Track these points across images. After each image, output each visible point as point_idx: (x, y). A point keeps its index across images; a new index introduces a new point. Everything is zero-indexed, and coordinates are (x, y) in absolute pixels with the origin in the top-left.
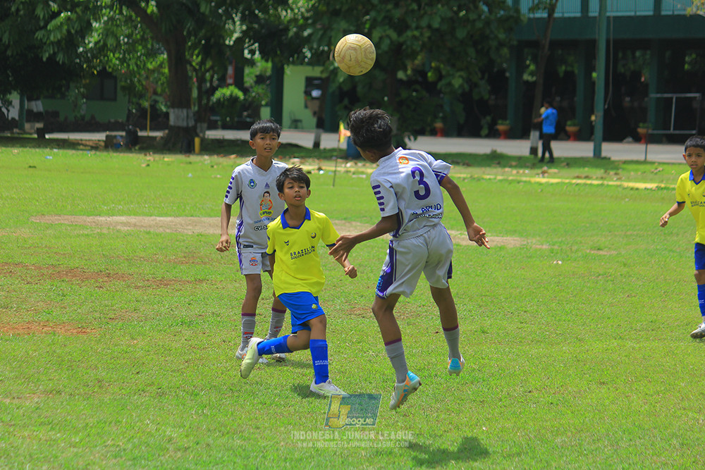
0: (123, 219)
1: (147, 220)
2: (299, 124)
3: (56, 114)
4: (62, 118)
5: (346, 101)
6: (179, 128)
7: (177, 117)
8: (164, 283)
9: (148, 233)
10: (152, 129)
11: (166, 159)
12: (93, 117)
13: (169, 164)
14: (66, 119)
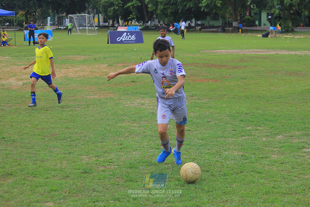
0: (224, 51)
1: (230, 51)
2: (266, 25)
3: (204, 24)
4: (205, 25)
5: (278, 19)
6: (235, 27)
7: (235, 24)
8: (236, 67)
9: (231, 54)
10: (228, 27)
11: (233, 35)
12: (213, 25)
13: (233, 36)
14: (206, 25)
